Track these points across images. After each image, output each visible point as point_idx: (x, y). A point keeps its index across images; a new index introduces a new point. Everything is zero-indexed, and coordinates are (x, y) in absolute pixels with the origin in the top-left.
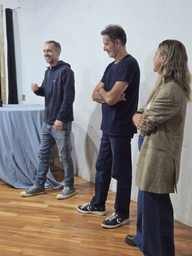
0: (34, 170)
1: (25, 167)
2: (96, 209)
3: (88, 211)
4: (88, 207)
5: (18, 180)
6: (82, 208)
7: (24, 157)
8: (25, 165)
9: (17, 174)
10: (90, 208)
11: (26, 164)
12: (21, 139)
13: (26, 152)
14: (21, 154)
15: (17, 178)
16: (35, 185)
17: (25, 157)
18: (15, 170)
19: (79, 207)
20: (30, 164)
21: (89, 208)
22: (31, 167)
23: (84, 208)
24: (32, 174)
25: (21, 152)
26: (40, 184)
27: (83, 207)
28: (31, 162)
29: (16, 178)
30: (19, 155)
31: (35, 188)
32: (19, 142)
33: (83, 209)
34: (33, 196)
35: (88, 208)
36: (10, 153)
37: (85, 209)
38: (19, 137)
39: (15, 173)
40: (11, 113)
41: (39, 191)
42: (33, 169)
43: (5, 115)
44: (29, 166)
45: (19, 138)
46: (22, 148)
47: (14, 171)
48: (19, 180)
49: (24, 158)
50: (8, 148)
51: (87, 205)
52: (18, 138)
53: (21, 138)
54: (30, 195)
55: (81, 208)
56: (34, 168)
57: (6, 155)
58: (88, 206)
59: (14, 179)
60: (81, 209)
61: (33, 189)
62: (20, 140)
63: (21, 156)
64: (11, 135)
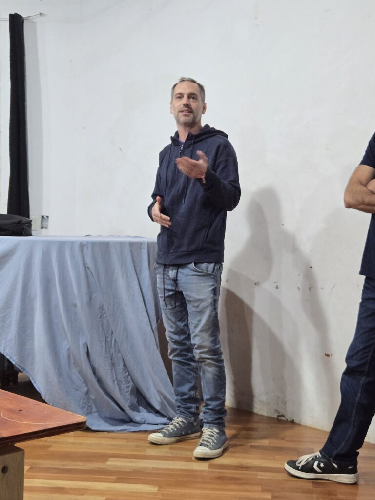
0: (130, 386)
1: (113, 377)
2: (336, 466)
3: (316, 472)
4: (316, 463)
5: (94, 409)
6: (301, 465)
7: (111, 353)
8: (114, 373)
9: (92, 396)
10: (322, 465)
11: (115, 371)
12: (106, 309)
13: (115, 340)
14: (106, 347)
15: (91, 406)
16: (181, 417)
17: (114, 353)
18: (87, 386)
19: (292, 464)
20: (123, 369)
21: (319, 466)
22: (125, 378)
23: (306, 464)
24: (128, 394)
25: (106, 340)
26: (191, 413)
27: (303, 463)
28: (125, 365)
29: (89, 405)
30: (102, 347)
31: (181, 423)
32: (100, 318)
33: (305, 469)
34: (178, 442)
35: (315, 466)
36: (82, 342)
37: (308, 468)
38: (103, 304)
39: (87, 393)
40: (86, 247)
41: (190, 432)
42: (129, 382)
43: (72, 250)
44: (121, 375)
45: (102, 308)
46: (106, 332)
47: (86, 389)
48: (96, 410)
49: (111, 355)
50: (76, 331)
51: (311, 458)
52: (100, 307)
53: (105, 306)
54: (173, 439)
55: (297, 465)
56: (131, 381)
57: (69, 349)
58: (314, 460)
59: (86, 409)
60: (297, 468)
61: (177, 425)
62: (103, 312)
63: (106, 350)
64: (85, 298)
